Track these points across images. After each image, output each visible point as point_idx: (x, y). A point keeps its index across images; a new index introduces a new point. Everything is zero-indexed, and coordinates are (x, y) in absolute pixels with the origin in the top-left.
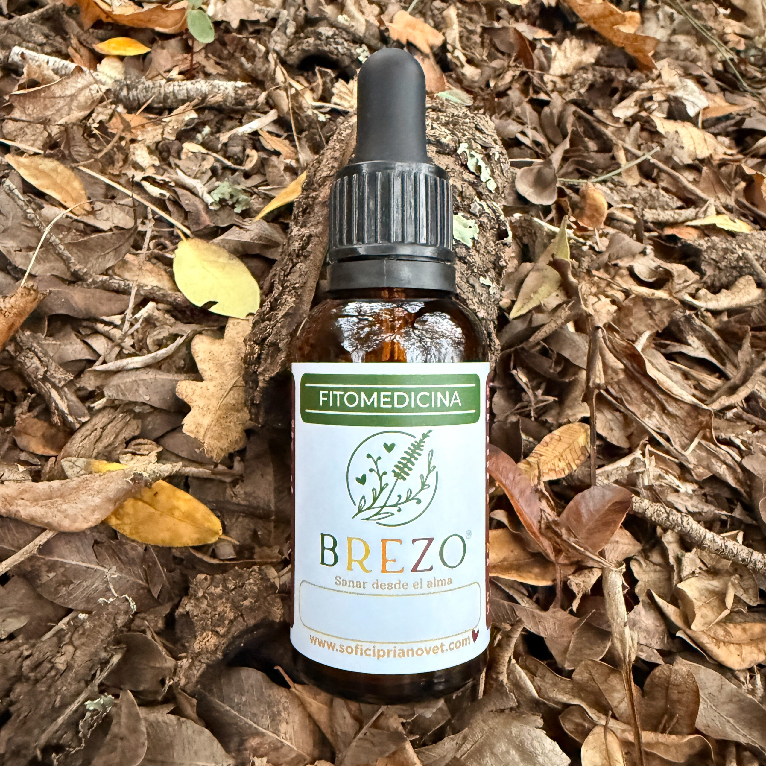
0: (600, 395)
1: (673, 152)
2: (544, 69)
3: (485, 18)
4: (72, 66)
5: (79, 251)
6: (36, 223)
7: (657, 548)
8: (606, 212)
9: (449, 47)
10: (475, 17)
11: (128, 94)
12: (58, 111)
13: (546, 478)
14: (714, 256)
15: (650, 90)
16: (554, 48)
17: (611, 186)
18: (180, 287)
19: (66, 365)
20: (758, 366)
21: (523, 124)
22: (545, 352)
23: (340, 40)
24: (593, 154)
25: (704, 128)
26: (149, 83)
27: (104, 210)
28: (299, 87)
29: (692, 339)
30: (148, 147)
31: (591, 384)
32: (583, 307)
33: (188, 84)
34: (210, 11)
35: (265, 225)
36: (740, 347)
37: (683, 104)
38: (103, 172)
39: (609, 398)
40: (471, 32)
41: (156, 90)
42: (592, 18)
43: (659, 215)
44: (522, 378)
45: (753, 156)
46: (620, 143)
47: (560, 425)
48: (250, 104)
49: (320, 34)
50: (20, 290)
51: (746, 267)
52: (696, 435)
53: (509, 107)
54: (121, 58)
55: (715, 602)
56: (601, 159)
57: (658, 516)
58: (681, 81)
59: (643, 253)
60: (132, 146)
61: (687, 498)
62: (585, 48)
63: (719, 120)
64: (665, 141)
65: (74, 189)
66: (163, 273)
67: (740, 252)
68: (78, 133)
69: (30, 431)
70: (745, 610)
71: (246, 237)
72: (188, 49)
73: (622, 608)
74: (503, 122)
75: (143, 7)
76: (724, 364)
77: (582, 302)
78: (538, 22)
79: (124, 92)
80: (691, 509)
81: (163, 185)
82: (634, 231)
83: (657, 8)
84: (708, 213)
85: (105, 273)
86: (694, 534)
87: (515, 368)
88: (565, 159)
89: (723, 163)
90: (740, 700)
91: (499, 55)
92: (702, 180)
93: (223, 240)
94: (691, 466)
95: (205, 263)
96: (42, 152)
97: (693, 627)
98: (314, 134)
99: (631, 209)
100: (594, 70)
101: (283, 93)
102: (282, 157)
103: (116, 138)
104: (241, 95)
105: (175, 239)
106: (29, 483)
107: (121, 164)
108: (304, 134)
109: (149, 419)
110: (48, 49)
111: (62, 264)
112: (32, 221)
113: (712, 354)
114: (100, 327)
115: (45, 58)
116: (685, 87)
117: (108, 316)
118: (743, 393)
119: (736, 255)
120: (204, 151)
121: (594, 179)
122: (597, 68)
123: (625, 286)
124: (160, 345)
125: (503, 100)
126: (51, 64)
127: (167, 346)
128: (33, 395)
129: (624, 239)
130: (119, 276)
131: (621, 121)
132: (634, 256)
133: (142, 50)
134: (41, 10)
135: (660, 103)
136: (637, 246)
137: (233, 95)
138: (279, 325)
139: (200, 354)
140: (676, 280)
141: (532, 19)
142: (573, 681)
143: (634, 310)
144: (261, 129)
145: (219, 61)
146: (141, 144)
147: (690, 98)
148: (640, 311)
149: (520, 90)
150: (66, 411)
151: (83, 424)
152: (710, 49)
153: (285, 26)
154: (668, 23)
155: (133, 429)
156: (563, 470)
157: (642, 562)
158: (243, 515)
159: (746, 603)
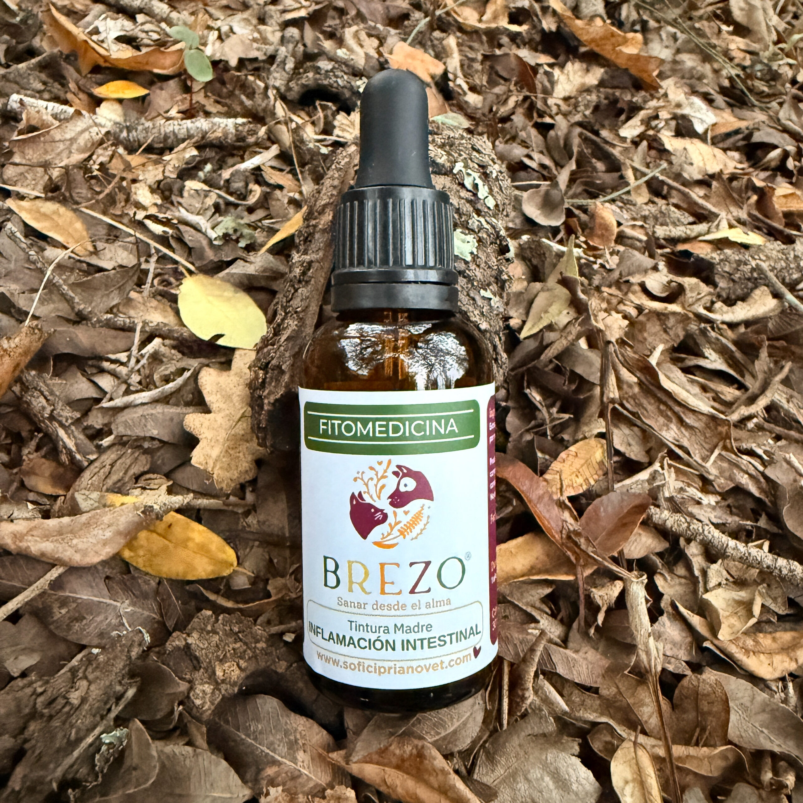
0: (614, 410)
1: (682, 169)
2: (548, 92)
3: (486, 46)
4: (71, 110)
5: (83, 291)
6: (39, 265)
7: (681, 561)
8: (616, 230)
9: (451, 76)
10: (476, 45)
11: (128, 136)
12: (59, 154)
14: (727, 269)
15: (657, 109)
16: (556, 72)
17: (621, 204)
18: (185, 323)
19: (72, 404)
20: (776, 375)
21: (527, 147)
22: (558, 370)
23: (340, 74)
24: (600, 174)
25: (713, 144)
26: (149, 124)
27: (107, 250)
28: (300, 121)
29: (708, 352)
30: (150, 187)
31: (605, 399)
32: (594, 322)
33: (188, 123)
34: (208, 51)
35: (271, 257)
36: (757, 357)
37: (691, 121)
38: (104, 213)
39: (625, 412)
40: (473, 60)
41: (155, 131)
42: (593, 40)
43: (671, 231)
44: (536, 397)
45: (765, 169)
46: (628, 162)
47: (576, 441)
48: (251, 140)
49: (319, 68)
50: (24, 330)
51: (761, 278)
52: (715, 447)
53: (513, 132)
54: (120, 101)
55: (742, 611)
56: (609, 178)
57: (679, 526)
58: (687, 99)
59: (655, 268)
60: (133, 186)
61: (709, 510)
62: (588, 71)
63: (728, 135)
64: (673, 158)
65: (76, 230)
66: (169, 309)
67: (753, 263)
68: (79, 175)
69: (37, 471)
70: (774, 620)
71: (251, 269)
72: (187, 89)
73: (646, 619)
74: (508, 147)
75: (140, 51)
76: (743, 376)
77: (592, 318)
78: (540, 48)
79: (124, 134)
80: (715, 521)
81: (167, 223)
82: (645, 248)
83: (660, 28)
84: (720, 227)
85: (110, 311)
87: (528, 387)
88: (572, 180)
89: (733, 178)
90: (772, 710)
91: (502, 82)
92: (713, 194)
93: (227, 274)
94: (711, 478)
95: (211, 298)
96: (43, 195)
97: (720, 636)
98: (317, 166)
99: (642, 227)
100: (599, 91)
101: (283, 128)
102: (285, 191)
103: (117, 179)
104: (242, 132)
105: (179, 276)
106: (39, 521)
107: (123, 204)
108: (307, 168)
109: (159, 454)
110: (46, 95)
111: (66, 305)
112: (34, 263)
113: (730, 366)
114: (106, 365)
115: (44, 103)
116: (691, 104)
117: (114, 353)
118: (763, 402)
119: (750, 267)
120: (206, 188)
121: (601, 199)
122: (602, 90)
123: (638, 302)
124: (167, 380)
125: (507, 125)
126: (50, 109)
127: (174, 380)
128: (40, 435)
129: (634, 255)
130: (124, 314)
131: (628, 141)
132: (646, 271)
133: (141, 92)
134: (39, 58)
135: (667, 121)
136: (648, 262)
137: (234, 131)
138: (282, 348)
139: (207, 386)
140: (689, 294)
141: (534, 45)
142: (600, 697)
143: (648, 326)
144: (263, 164)
145: (219, 99)
146: (142, 184)
147: (698, 115)
148: (654, 326)
149: (524, 115)
150: (74, 449)
151: (91, 462)
152: (716, 66)
153: (284, 62)
154: (671, 43)
155: (143, 464)
156: (581, 485)
157: (667, 575)
158: (257, 543)
159: (774, 612)
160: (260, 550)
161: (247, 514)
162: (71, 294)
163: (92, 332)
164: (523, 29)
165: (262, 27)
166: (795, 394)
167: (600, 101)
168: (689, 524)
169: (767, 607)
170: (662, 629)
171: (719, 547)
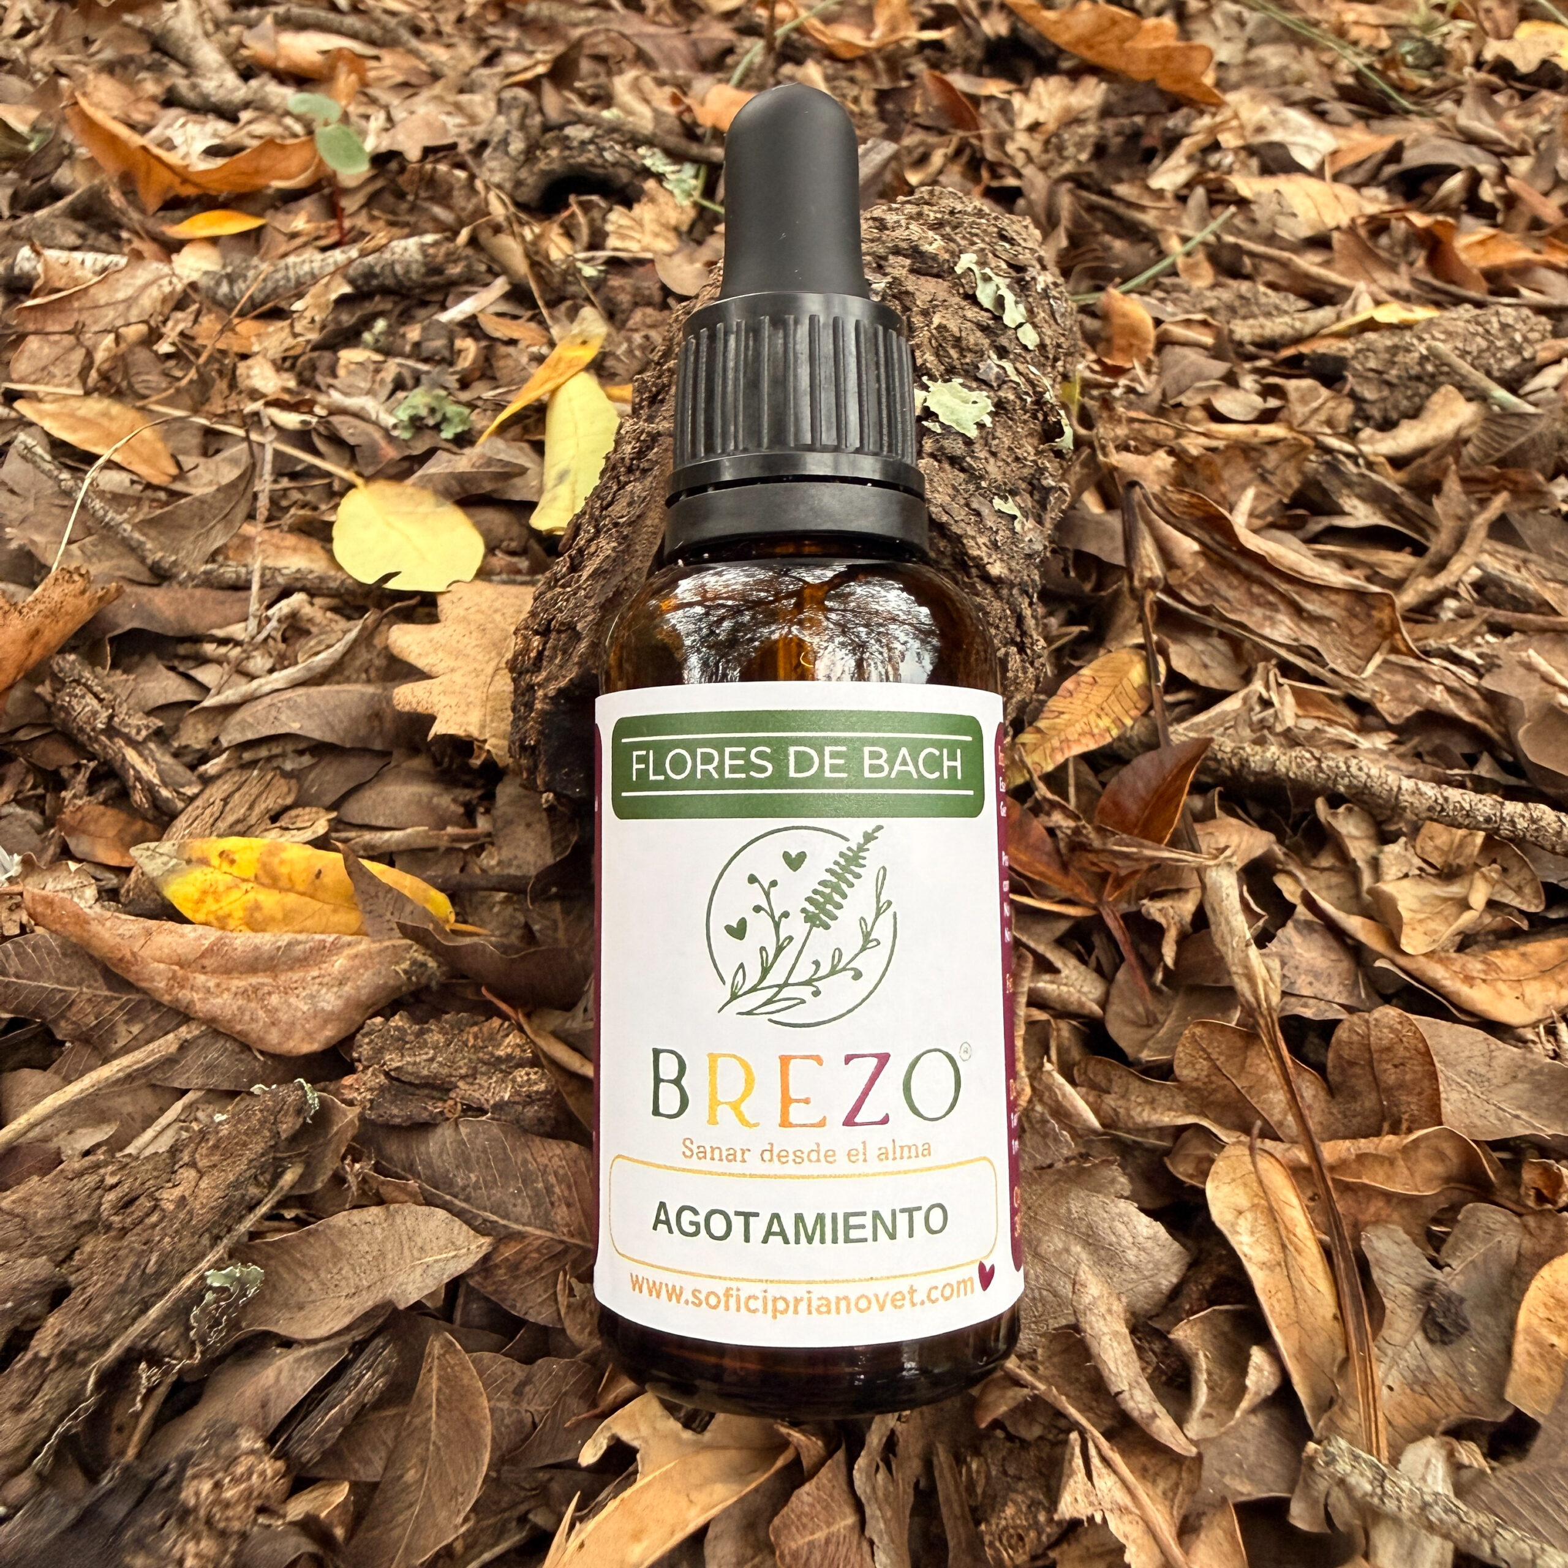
0: (1157, 603)
1: (1275, 225)
3: (883, 76)
4: (121, 260)
5: (160, 530)
7: (1328, 847)
8: (1152, 333)
10: (860, 73)
11: (232, 290)
13: (1076, 750)
14: (1372, 364)
15: (1213, 130)
16: (1017, 100)
17: (1161, 294)
23: (607, 145)
25: (1336, 179)
27: (200, 470)
29: (1350, 505)
30: (274, 362)
34: (367, 145)
35: (500, 444)
36: (1437, 492)
37: (1288, 151)
38: (195, 409)
39: (1183, 608)
41: (279, 275)
42: (1081, 40)
43: (1262, 327)
46: (1170, 228)
47: (1093, 660)
48: (455, 270)
49: (567, 138)
51: (1442, 373)
52: (1375, 650)
54: (214, 241)
55: (1446, 908)
56: (1136, 254)
57: (1299, 766)
58: (1276, 115)
59: (1233, 383)
60: (242, 364)
61: (1374, 758)
62: (1075, 87)
64: (1256, 208)
65: (144, 441)
66: (316, 551)
67: (1423, 348)
70: (1522, 923)
71: (464, 464)
72: (334, 211)
75: (236, 157)
76: (1419, 531)
78: (986, 69)
79: (224, 288)
83: (1210, 9)
84: (1359, 308)
85: (211, 559)
86: (1376, 787)
88: (1066, 270)
89: (1378, 226)
90: (1532, 1073)
92: (1336, 255)
93: (421, 476)
95: (392, 518)
96: (81, 392)
97: (1405, 946)
99: (1205, 323)
100: (1101, 122)
101: (509, 240)
102: (522, 345)
103: (209, 350)
104: (435, 256)
105: (336, 493)
107: (224, 394)
108: (560, 306)
109: (312, 776)
111: (132, 556)
112: (69, 493)
113: (1390, 517)
116: (1283, 123)
117: (222, 626)
118: (1460, 567)
119: (1416, 355)
120: (378, 357)
126: (88, 263)
128: (93, 764)
129: (1185, 357)
130: (237, 560)
131: (1169, 195)
133: (249, 223)
134: (69, 199)
135: (1236, 151)
136: (1216, 367)
137: (420, 258)
141: (973, 66)
142: (1182, 1086)
143: (1226, 474)
144: (482, 311)
145: (391, 217)
146: (259, 358)
147: (1299, 139)
148: (1240, 473)
149: (964, 175)
150: (156, 781)
151: (192, 799)
152: (1326, 58)
153: (505, 142)
154: (1235, 30)
155: (282, 793)
156: (1108, 730)
157: (1299, 874)
158: (500, 896)
159: (1521, 912)
160: (511, 909)
161: (478, 850)
162: (137, 535)
163: (181, 594)
164: (946, 34)
165: (464, 98)
166: (1533, 557)
167: (1104, 137)
168: (1319, 760)
169: (1507, 906)
170: (1286, 950)
171: (1384, 794)
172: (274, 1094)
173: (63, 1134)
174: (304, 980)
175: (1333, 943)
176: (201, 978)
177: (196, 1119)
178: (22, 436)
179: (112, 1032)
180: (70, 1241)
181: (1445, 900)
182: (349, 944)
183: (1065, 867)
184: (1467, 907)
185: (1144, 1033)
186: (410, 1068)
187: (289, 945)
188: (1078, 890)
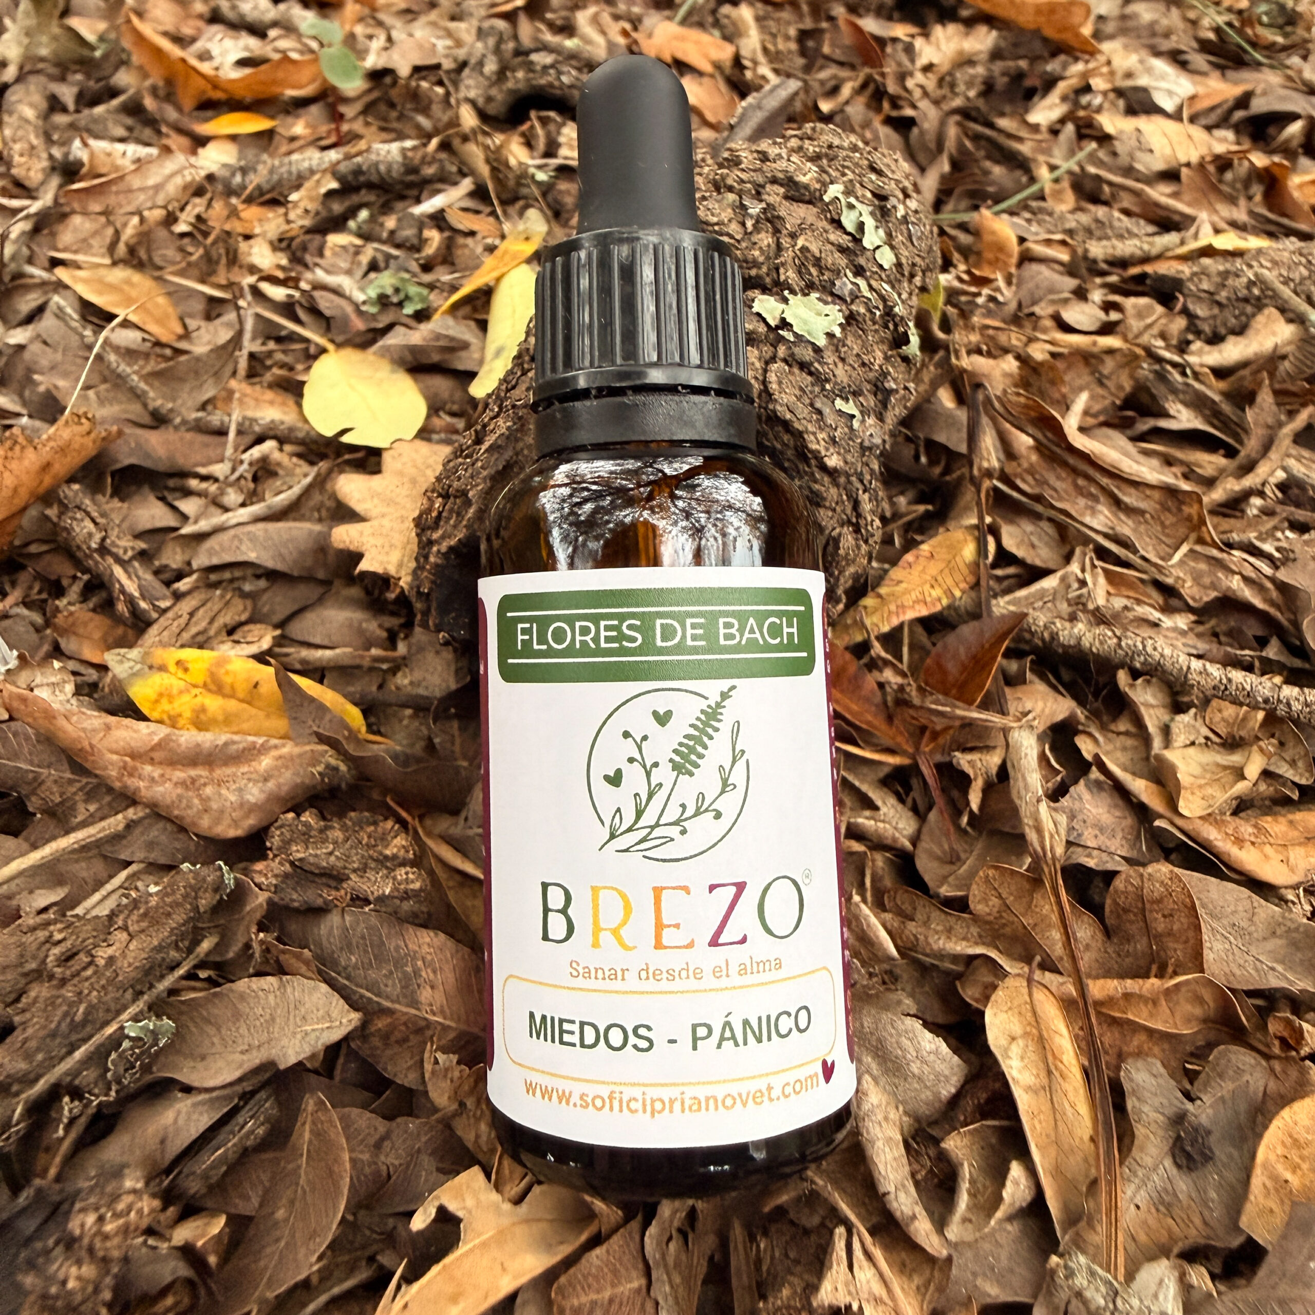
0: (993, 489)
3: (807, 18)
5: (162, 383)
7: (1125, 714)
8: (1015, 250)
9: (746, 63)
10: (787, 15)
13: (910, 615)
14: (1205, 286)
16: (919, 43)
17: (1028, 216)
23: (566, 69)
24: (997, 179)
25: (1192, 122)
27: (202, 331)
29: (1174, 407)
30: (271, 243)
31: (975, 472)
32: (954, 360)
35: (450, 321)
37: (1149, 94)
38: (202, 281)
39: (1018, 496)
41: (284, 169)
43: (1114, 247)
46: (1042, 158)
47: (933, 536)
48: (429, 171)
49: (532, 62)
51: (1266, 297)
52: (1183, 540)
54: (234, 138)
55: (1227, 777)
56: (1009, 182)
57: (1101, 643)
58: (1143, 63)
60: (245, 243)
61: (1175, 635)
62: (967, 34)
64: (1117, 144)
67: (1251, 274)
69: (81, 631)
70: (1293, 795)
71: (416, 339)
73: (1033, 776)
75: (261, 68)
77: (953, 355)
79: (238, 179)
84: (1200, 235)
85: (202, 408)
86: (1168, 665)
88: (949, 191)
89: (1223, 163)
90: (1289, 930)
93: (381, 346)
96: (107, 262)
97: (1182, 809)
99: (1063, 243)
100: (992, 65)
102: (479, 236)
104: (413, 159)
107: (227, 268)
109: (265, 597)
114: (194, 483)
116: (1150, 70)
117: (205, 465)
119: (1245, 280)
120: (359, 242)
122: (997, 62)
128: (86, 577)
130: (223, 411)
131: (1043, 129)
133: (264, 124)
134: (122, 98)
136: (1069, 284)
142: (976, 919)
143: (1067, 377)
144: (449, 206)
145: (382, 124)
146: (259, 239)
147: (1162, 84)
148: (1079, 377)
149: (867, 106)
150: (137, 594)
151: (164, 611)
152: (1191, 15)
153: (481, 64)
155: (237, 611)
156: (939, 600)
157: (1097, 735)
158: (408, 712)
159: (1294, 783)
160: (417, 724)
161: (394, 671)
162: (142, 385)
163: (174, 436)
165: (454, 25)
167: (991, 77)
168: (1119, 639)
169: (1280, 776)
170: (1077, 805)
171: (1175, 672)
172: (196, 873)
173: (25, 893)
174: (234, 775)
175: (1120, 802)
176: (148, 769)
177: (137, 889)
178: (56, 298)
179: (73, 809)
180: (20, 986)
181: (1225, 768)
182: (276, 747)
183: (890, 719)
184: (1242, 777)
185: (948, 868)
186: (312, 860)
187: (226, 744)
188: (899, 739)
